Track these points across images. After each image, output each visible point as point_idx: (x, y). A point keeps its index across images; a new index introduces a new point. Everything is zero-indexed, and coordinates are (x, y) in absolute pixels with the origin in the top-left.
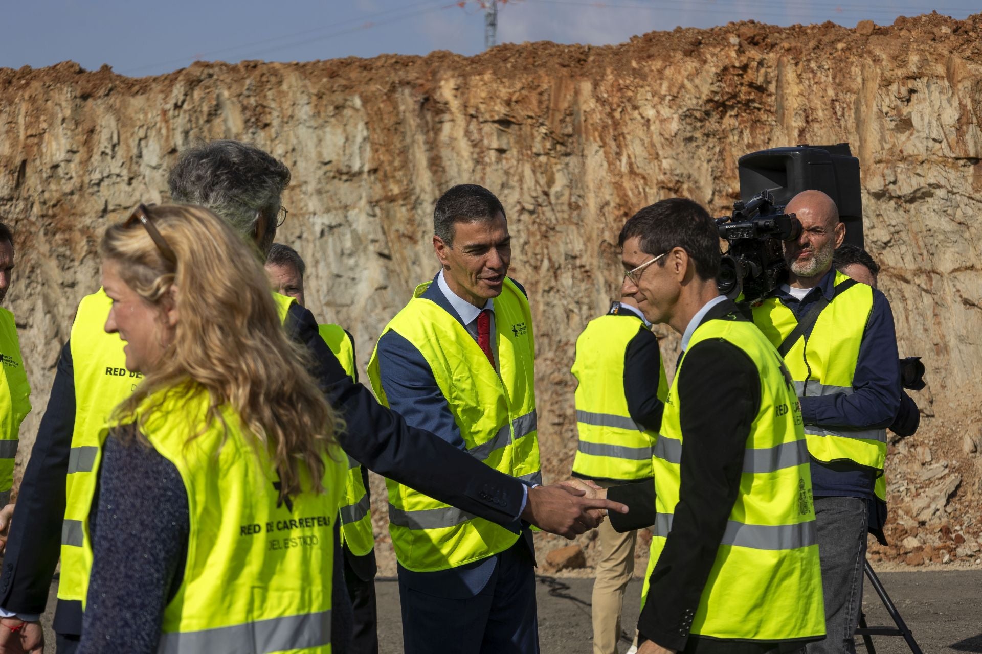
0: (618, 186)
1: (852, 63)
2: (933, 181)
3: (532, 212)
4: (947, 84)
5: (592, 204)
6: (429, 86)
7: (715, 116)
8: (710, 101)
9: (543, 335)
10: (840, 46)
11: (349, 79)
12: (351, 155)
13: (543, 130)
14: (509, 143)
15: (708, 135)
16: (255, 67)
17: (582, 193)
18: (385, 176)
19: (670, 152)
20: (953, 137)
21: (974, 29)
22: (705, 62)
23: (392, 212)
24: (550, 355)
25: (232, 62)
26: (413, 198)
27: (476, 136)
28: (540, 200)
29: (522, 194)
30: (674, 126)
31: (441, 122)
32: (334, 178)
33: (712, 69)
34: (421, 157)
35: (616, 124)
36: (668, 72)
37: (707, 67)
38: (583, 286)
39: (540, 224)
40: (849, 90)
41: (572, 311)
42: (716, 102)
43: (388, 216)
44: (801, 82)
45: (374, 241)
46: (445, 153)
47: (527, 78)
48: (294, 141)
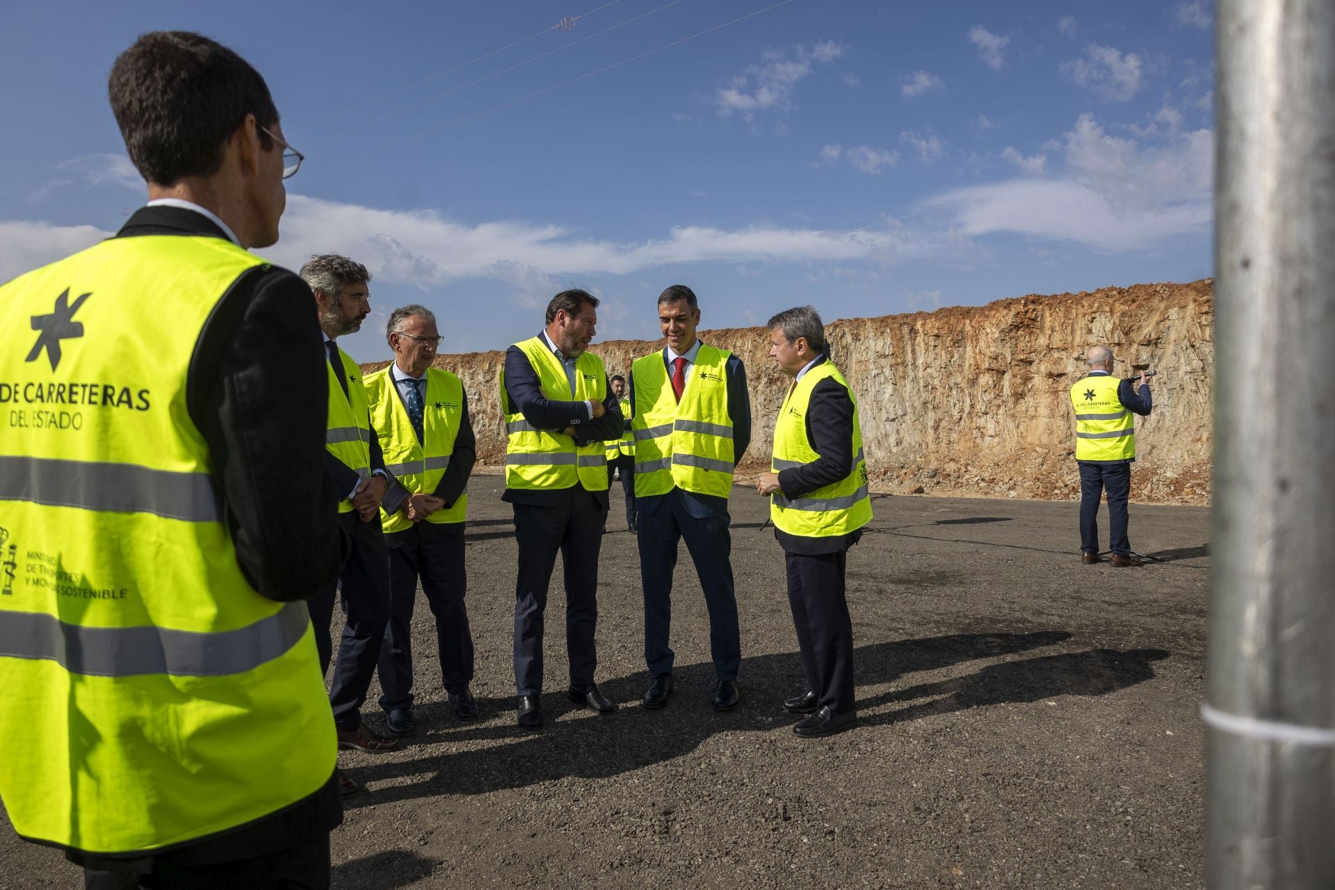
0: (975, 358)
1: (1073, 308)
3: (945, 368)
4: (1109, 314)
5: (967, 364)
6: (913, 324)
7: (1015, 331)
8: (1011, 325)
9: (946, 412)
10: (1069, 302)
11: (887, 323)
12: (885, 349)
13: (950, 338)
14: (939, 343)
15: (1011, 338)
16: (858, 320)
17: (963, 361)
18: (896, 356)
19: (994, 345)
20: (1109, 336)
21: (1129, 292)
22: (1011, 311)
24: (947, 419)
25: (851, 318)
26: (906, 364)
27: (927, 341)
28: (947, 364)
29: (941, 361)
30: (997, 335)
31: (916, 337)
32: (880, 357)
33: (1012, 313)
34: (909, 349)
35: (977, 335)
36: (997, 315)
39: (947, 372)
40: (1070, 319)
41: (956, 404)
42: (1015, 325)
43: (896, 370)
44: (1051, 317)
45: (891, 379)
46: (917, 348)
47: (945, 320)
48: (867, 345)
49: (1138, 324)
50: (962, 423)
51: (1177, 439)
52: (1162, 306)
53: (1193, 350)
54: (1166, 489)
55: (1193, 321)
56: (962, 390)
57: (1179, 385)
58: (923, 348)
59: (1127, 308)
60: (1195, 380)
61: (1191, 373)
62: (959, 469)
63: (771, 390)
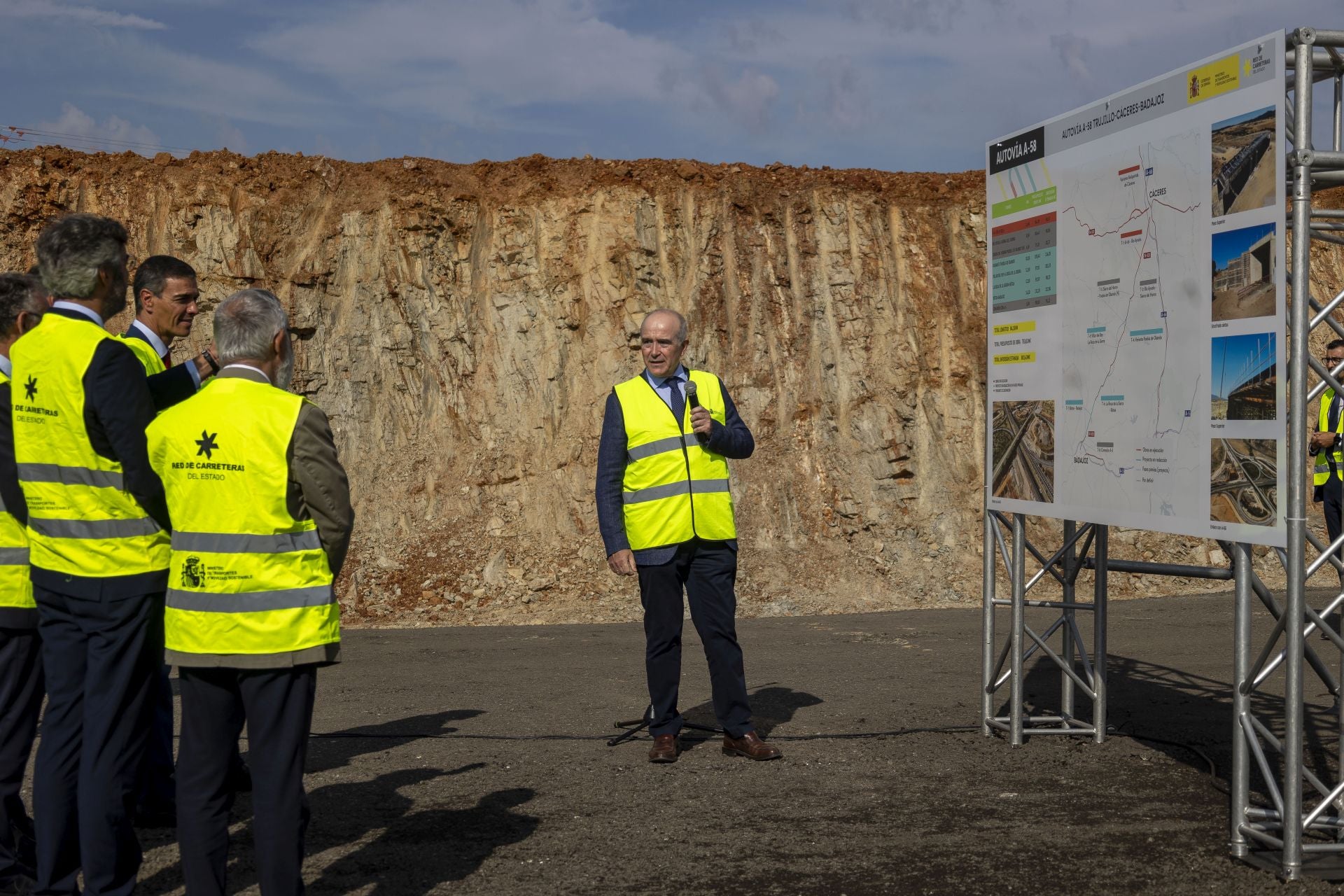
1: (148, 189)
2: (212, 296)
4: (229, 212)
7: (18, 229)
8: (12, 215)
10: (138, 173)
20: (232, 259)
21: (259, 166)
22: (10, 180)
33: (15, 186)
37: (11, 184)
40: (143, 213)
42: (20, 216)
44: (100, 203)
49: (287, 239)
51: (379, 490)
52: (328, 205)
53: (393, 303)
54: (386, 594)
55: (392, 242)
57: (371, 375)
59: (262, 201)
60: (400, 364)
61: (392, 350)
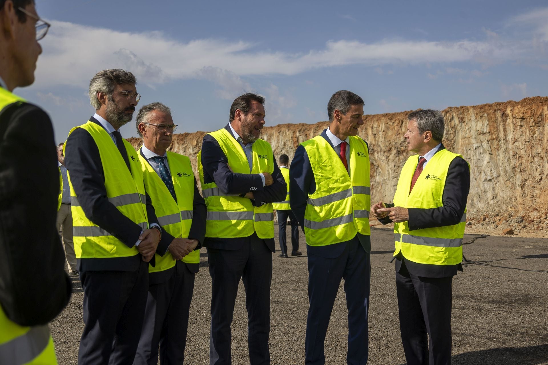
3: (529, 142)
6: (505, 110)
9: (530, 174)
11: (485, 109)
12: (484, 129)
13: (532, 120)
14: (524, 124)
16: (463, 107)
17: (542, 136)
18: (492, 133)
23: (493, 143)
24: (531, 179)
25: (457, 106)
26: (499, 139)
27: (515, 122)
28: (531, 139)
29: (526, 137)
31: (507, 119)
32: (479, 134)
34: (501, 128)
38: (541, 161)
39: (530, 145)
41: (537, 168)
43: (492, 144)
45: (488, 150)
46: (507, 127)
47: (529, 107)
48: (470, 125)
50: (543, 181)
56: (542, 158)
58: (512, 127)
62: (540, 217)
63: (399, 159)
